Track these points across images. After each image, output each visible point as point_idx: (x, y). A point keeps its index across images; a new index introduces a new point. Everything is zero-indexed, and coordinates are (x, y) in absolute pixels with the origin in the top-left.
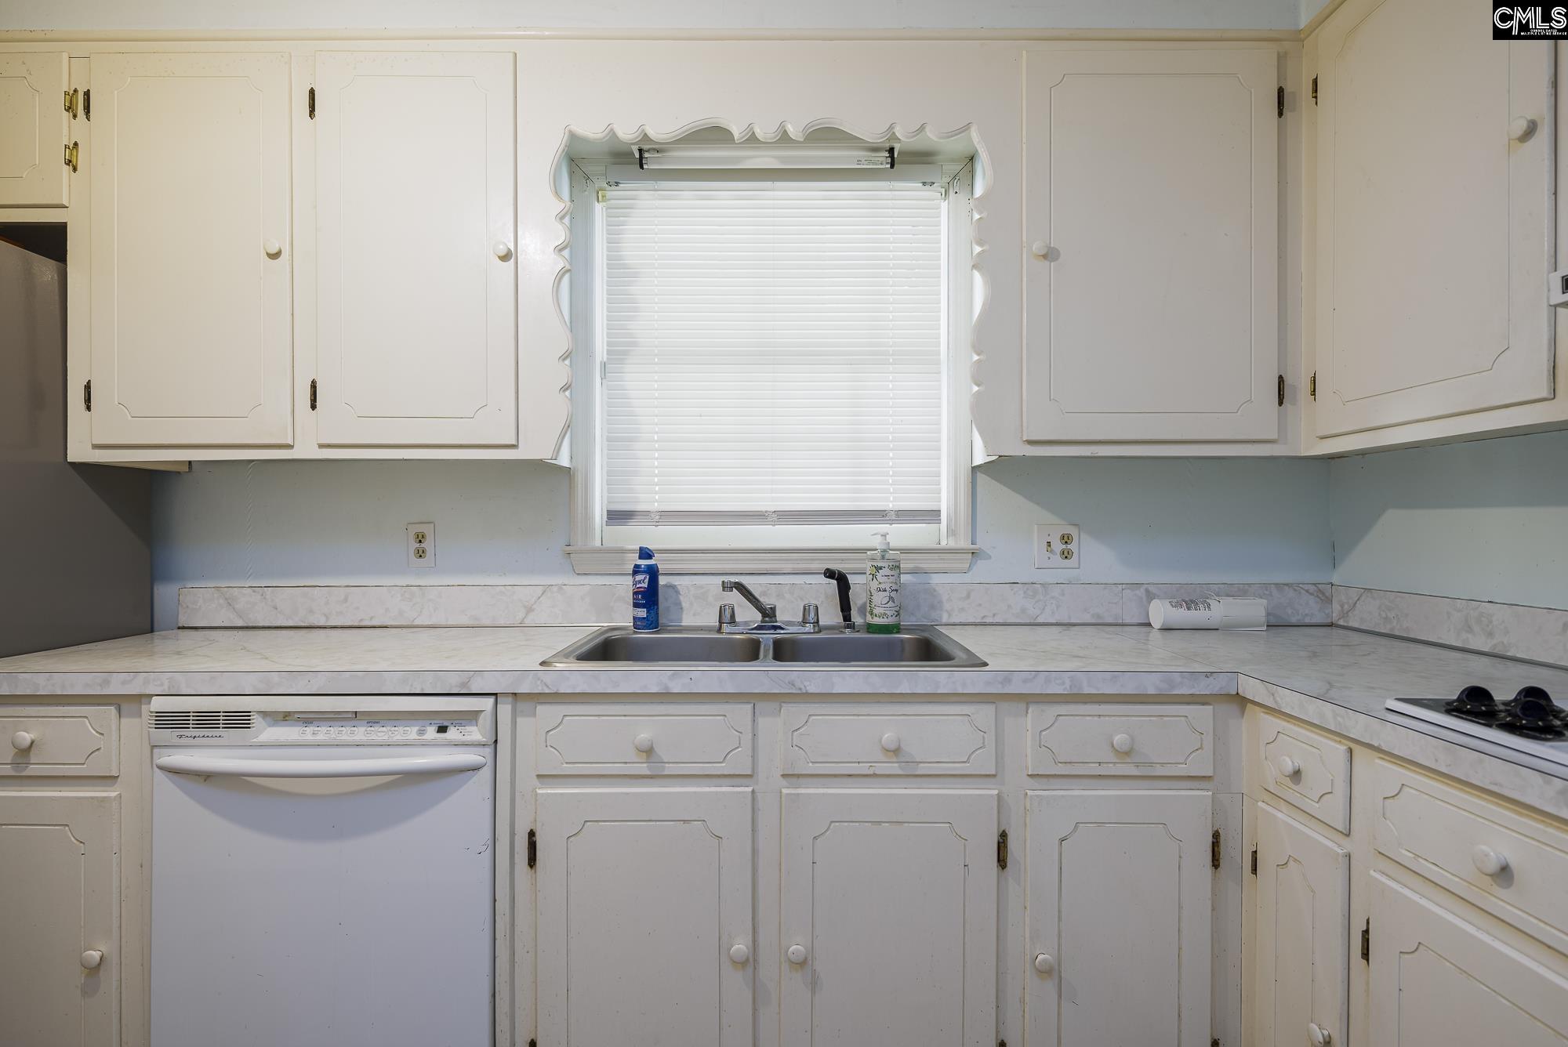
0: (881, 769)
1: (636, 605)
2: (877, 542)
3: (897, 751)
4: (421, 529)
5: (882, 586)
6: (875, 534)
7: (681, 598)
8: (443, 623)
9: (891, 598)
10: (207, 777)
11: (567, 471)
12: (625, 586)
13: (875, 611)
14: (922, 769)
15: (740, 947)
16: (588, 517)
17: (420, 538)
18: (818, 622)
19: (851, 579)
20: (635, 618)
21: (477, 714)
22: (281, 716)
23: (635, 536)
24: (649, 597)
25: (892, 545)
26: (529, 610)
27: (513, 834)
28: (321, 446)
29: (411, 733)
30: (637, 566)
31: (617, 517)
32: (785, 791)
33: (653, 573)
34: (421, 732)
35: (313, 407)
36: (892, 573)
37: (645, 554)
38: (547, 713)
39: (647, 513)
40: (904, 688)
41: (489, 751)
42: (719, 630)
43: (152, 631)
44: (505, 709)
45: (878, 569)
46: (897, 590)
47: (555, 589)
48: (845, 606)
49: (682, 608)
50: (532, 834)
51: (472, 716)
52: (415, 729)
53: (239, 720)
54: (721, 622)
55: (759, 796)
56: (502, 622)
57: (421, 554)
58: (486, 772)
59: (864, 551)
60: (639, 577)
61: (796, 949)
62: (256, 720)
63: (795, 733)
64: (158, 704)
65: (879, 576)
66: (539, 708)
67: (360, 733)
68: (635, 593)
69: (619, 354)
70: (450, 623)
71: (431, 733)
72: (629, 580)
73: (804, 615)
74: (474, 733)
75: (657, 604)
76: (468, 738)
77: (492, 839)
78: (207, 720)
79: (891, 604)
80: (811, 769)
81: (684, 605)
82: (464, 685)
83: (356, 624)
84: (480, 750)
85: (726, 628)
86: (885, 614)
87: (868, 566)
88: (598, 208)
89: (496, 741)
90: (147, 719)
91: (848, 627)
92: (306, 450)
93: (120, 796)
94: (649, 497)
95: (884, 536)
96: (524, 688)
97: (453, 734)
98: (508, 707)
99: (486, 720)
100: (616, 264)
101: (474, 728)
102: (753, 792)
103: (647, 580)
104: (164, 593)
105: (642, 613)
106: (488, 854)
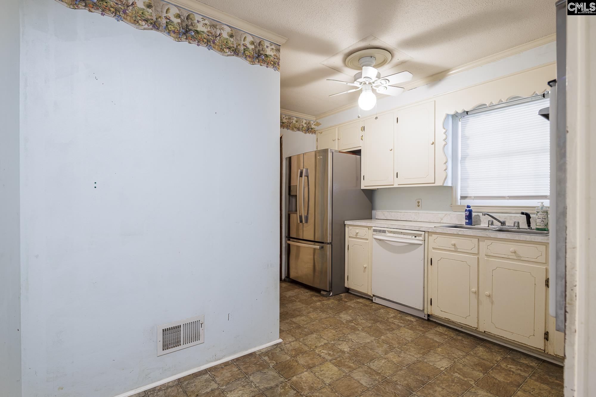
0: (510, 257)
1: (466, 219)
2: (539, 205)
3: (515, 252)
4: (419, 200)
5: (539, 217)
6: (539, 202)
7: (481, 218)
8: (423, 221)
9: (542, 221)
10: (380, 240)
11: (451, 188)
12: (464, 214)
13: (537, 224)
14: (522, 259)
15: (474, 289)
16: (456, 198)
17: (418, 202)
18: (519, 226)
19: (531, 216)
20: (466, 222)
21: (422, 234)
22: (390, 232)
23: (466, 202)
24: (469, 217)
25: (545, 206)
26: (442, 219)
27: (428, 258)
28: (398, 185)
29: (410, 237)
30: (466, 210)
31: (463, 198)
32: (485, 258)
33: (470, 212)
34: (412, 237)
35: (397, 177)
36: (543, 214)
37: (468, 207)
38: (434, 236)
39: (471, 197)
40: (517, 238)
41: (423, 242)
42: (488, 227)
43: (371, 219)
44: (426, 234)
45: (538, 212)
46: (545, 219)
47: (448, 215)
48: (529, 223)
49: (481, 221)
50: (431, 259)
51: (420, 235)
52: (411, 236)
53: (384, 232)
54: (489, 225)
55: (480, 259)
56: (435, 222)
57: (419, 206)
58: (423, 245)
59: (535, 207)
60: (466, 212)
61: (487, 293)
62: (387, 232)
63: (488, 246)
64: (374, 228)
65: (538, 214)
66: (433, 235)
67: (402, 236)
68: (466, 216)
69: (464, 158)
70: (424, 221)
71: (414, 237)
72: (464, 213)
73: (514, 224)
74: (421, 238)
75: (472, 219)
76: (420, 239)
77: (423, 259)
78: (380, 231)
79: (542, 222)
80: (492, 254)
81: (481, 220)
82: (419, 229)
83: (406, 220)
84: (422, 241)
85: (490, 226)
86: (540, 225)
87: (535, 212)
88: (460, 123)
89: (425, 240)
90: (372, 230)
91: (529, 228)
92: (396, 186)
93: (368, 242)
94: (471, 193)
95: (542, 203)
96: (430, 231)
97: (417, 238)
98: (427, 234)
99: (423, 236)
100: (463, 136)
101: (421, 237)
102: (478, 257)
103: (468, 213)
104: (373, 212)
105: (467, 221)
106: (423, 261)
